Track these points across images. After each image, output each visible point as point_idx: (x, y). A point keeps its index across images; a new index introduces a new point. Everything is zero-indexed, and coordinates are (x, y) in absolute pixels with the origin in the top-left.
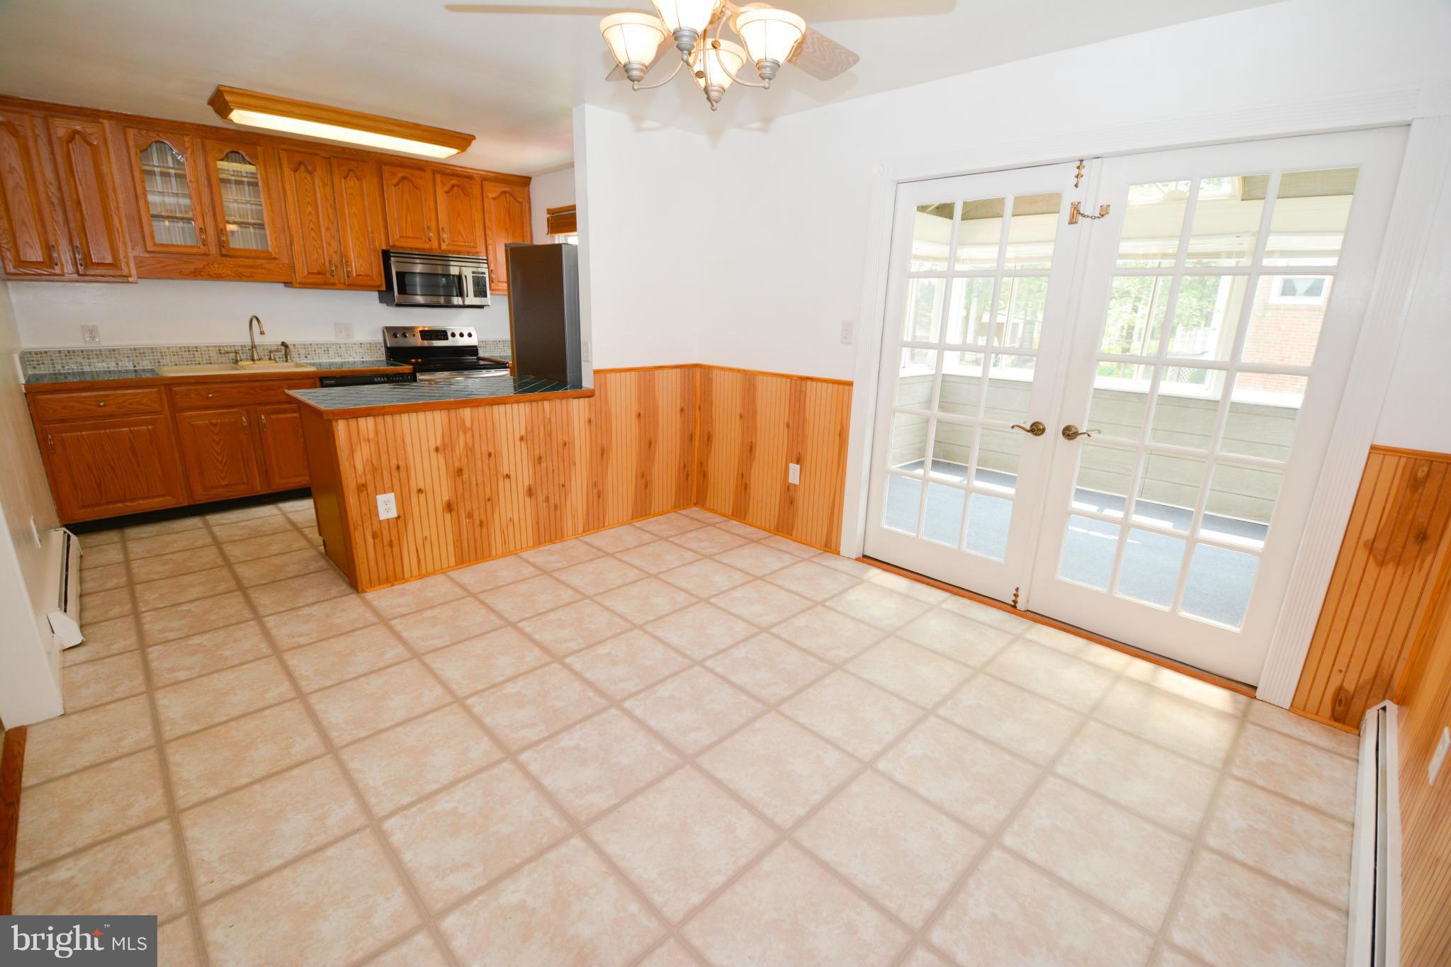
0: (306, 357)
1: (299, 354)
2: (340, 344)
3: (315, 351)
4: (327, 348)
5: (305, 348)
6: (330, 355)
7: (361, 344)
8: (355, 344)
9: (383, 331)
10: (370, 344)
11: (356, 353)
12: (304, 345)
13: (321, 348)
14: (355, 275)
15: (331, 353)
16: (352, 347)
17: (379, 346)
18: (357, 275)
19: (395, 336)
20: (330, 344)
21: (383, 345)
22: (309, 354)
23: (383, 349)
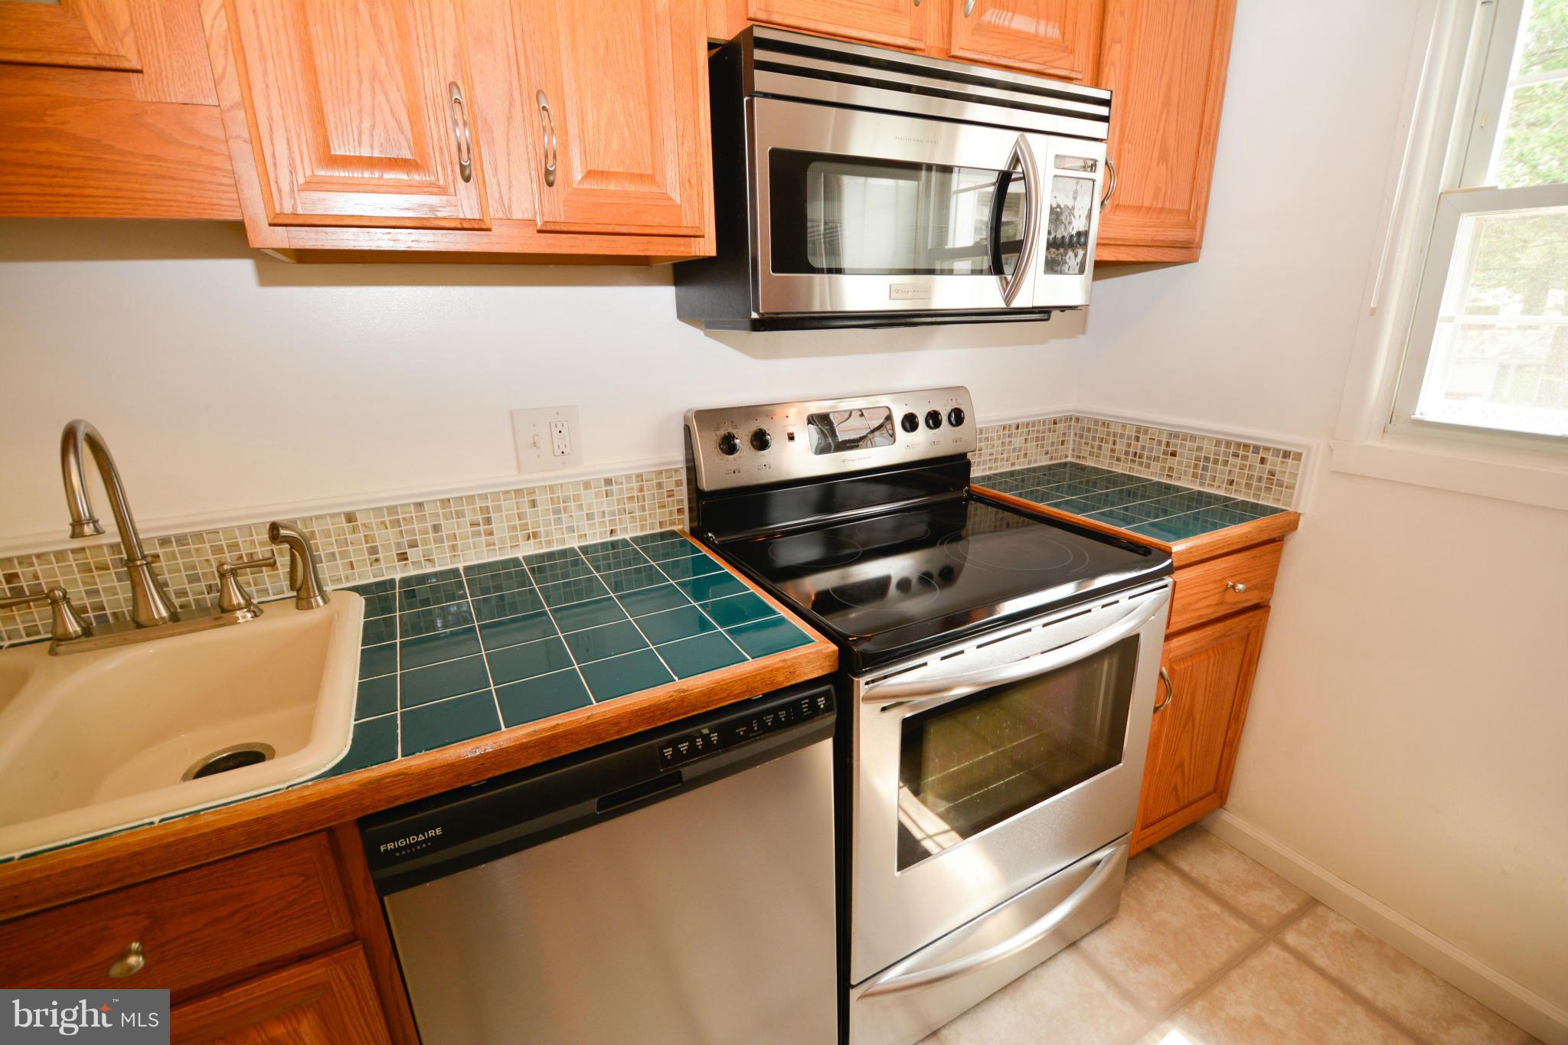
0: (403, 557)
1: (373, 550)
2: (532, 491)
3: (436, 528)
4: (485, 510)
5: (396, 523)
6: (496, 538)
7: (608, 482)
8: (587, 485)
9: (687, 430)
10: (639, 477)
11: (590, 517)
12: (392, 510)
13: (460, 515)
14: (578, 174)
15: (499, 526)
16: (577, 498)
17: (669, 484)
18: (590, 174)
19: (728, 446)
20: (496, 495)
21: (683, 476)
22: (413, 545)
23: (683, 493)
